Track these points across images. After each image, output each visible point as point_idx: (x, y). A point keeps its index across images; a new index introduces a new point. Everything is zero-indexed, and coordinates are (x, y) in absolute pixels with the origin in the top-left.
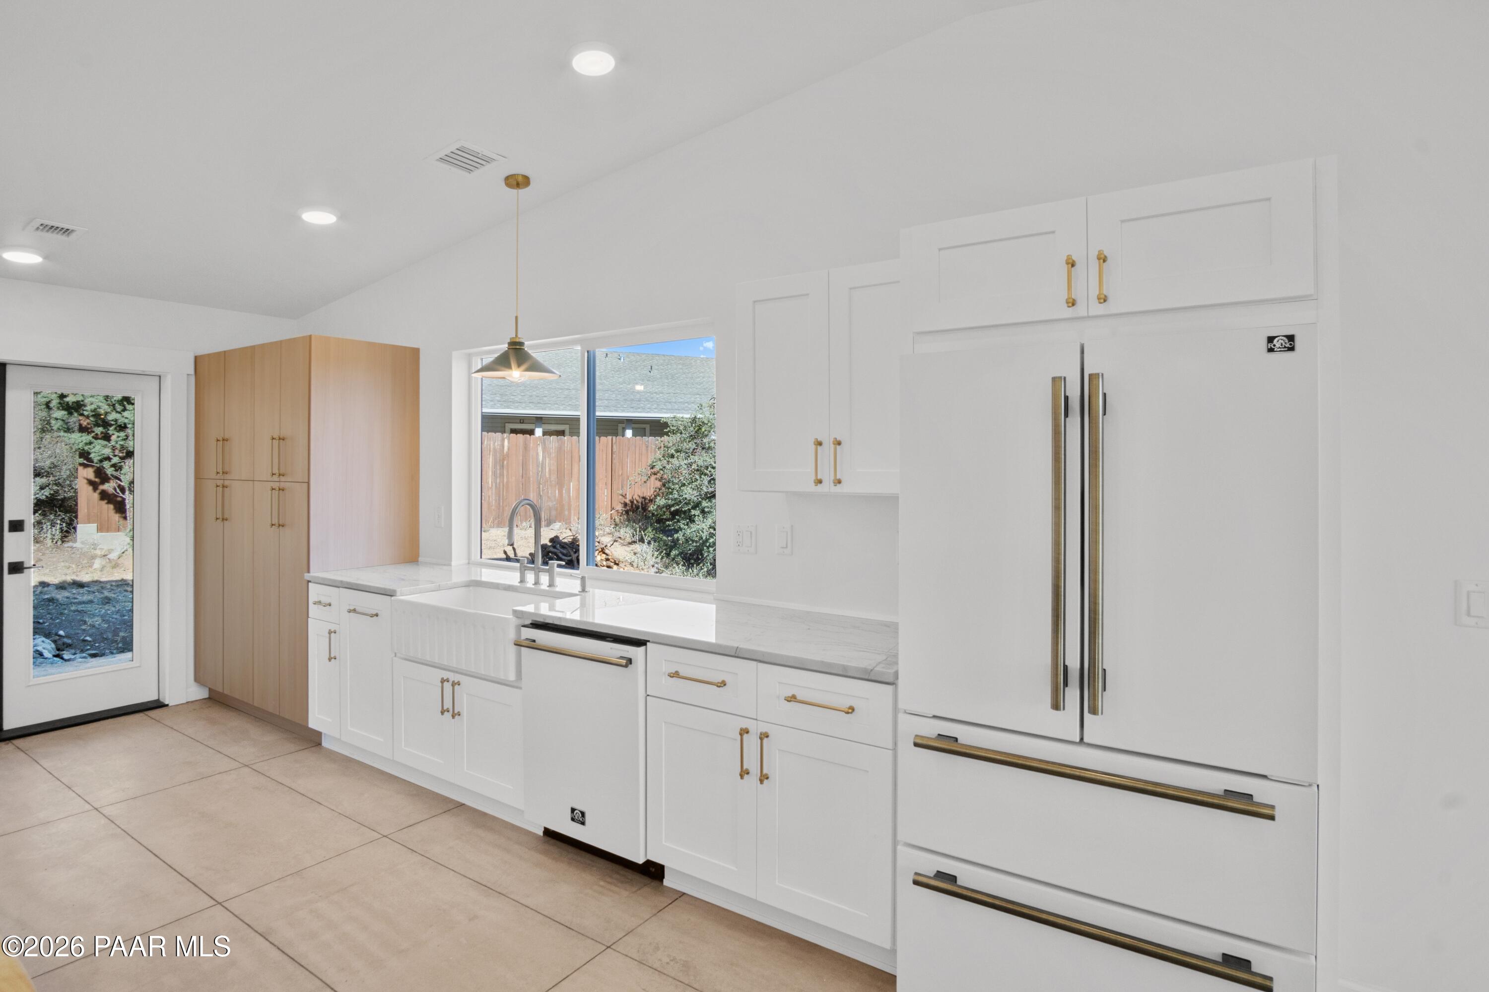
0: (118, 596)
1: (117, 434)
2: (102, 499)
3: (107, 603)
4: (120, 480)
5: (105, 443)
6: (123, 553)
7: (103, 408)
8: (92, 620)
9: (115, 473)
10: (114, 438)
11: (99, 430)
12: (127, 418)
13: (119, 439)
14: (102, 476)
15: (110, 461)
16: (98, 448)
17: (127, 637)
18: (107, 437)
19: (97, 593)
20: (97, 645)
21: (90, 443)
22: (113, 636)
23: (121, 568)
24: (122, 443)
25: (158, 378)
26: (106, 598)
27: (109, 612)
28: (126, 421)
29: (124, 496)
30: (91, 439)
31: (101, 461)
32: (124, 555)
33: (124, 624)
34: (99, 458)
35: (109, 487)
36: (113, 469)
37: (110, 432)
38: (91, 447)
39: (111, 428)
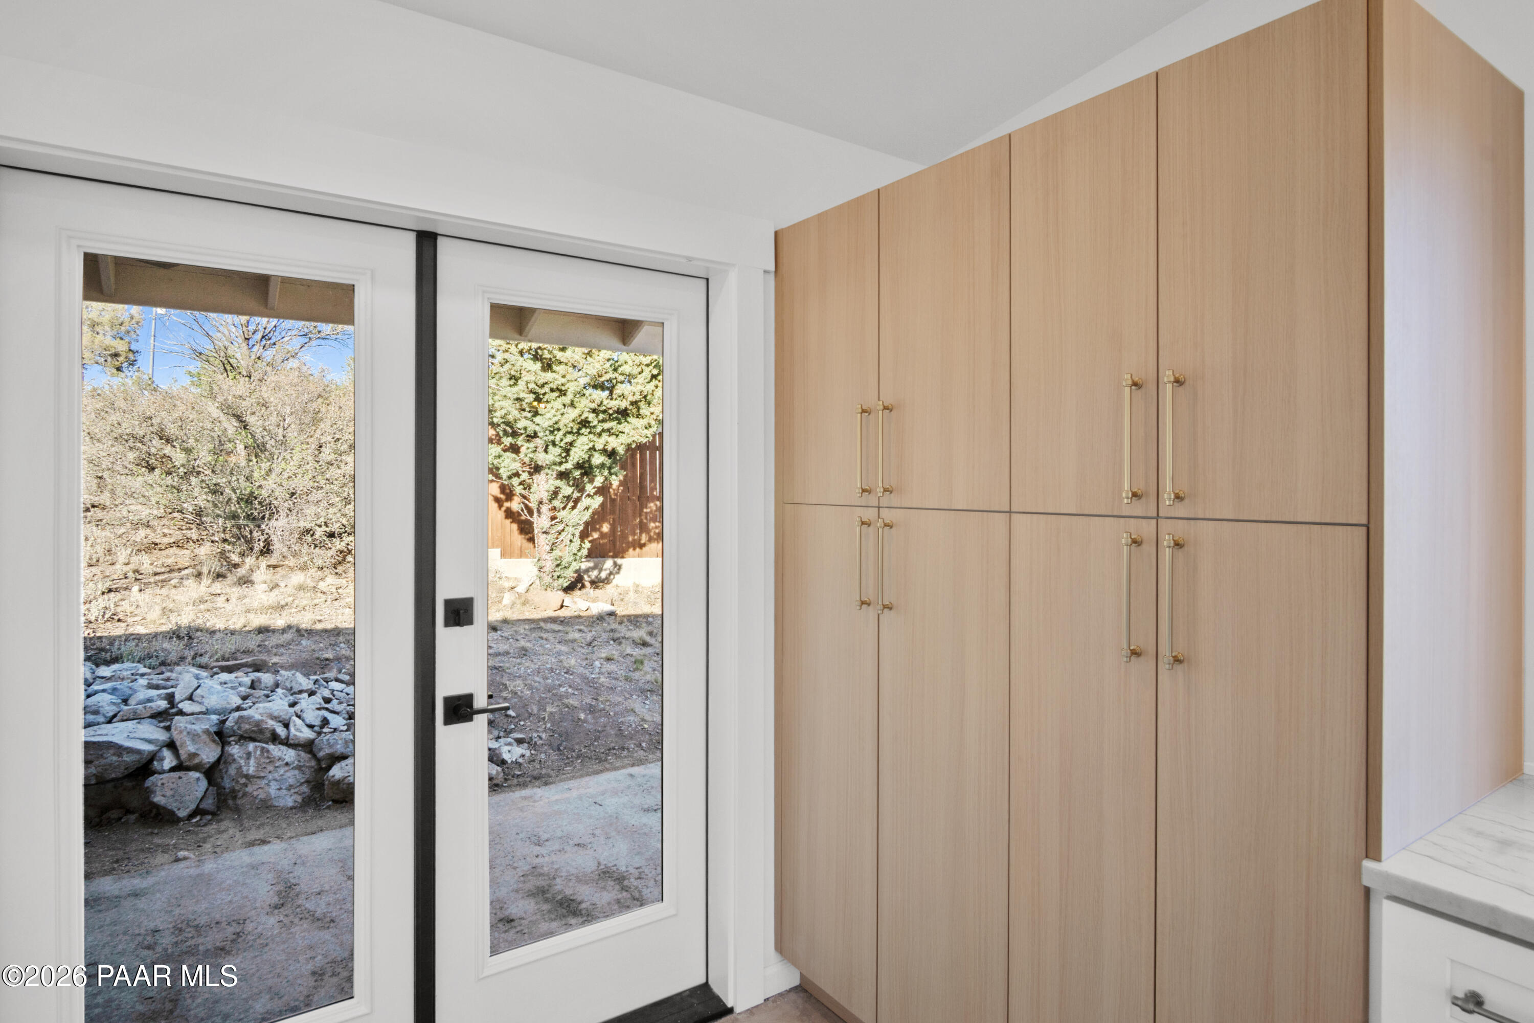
0: (534, 645)
1: (526, 445)
2: (507, 517)
3: (525, 655)
4: (528, 500)
5: (514, 456)
6: (531, 585)
7: (513, 414)
8: (514, 683)
9: (523, 492)
10: (523, 450)
11: (507, 441)
12: (538, 425)
13: (529, 450)
14: (508, 493)
15: (519, 478)
16: (507, 461)
17: (556, 712)
18: (515, 449)
19: (511, 640)
20: (522, 723)
21: (499, 456)
22: (539, 710)
23: (531, 606)
24: (531, 455)
25: (705, 281)
26: (524, 649)
27: (529, 671)
28: (537, 428)
29: (531, 519)
30: (500, 451)
31: (510, 477)
32: (531, 587)
33: (549, 691)
34: (509, 473)
35: (515, 505)
36: (522, 487)
37: (519, 443)
38: (500, 460)
39: (521, 438)
